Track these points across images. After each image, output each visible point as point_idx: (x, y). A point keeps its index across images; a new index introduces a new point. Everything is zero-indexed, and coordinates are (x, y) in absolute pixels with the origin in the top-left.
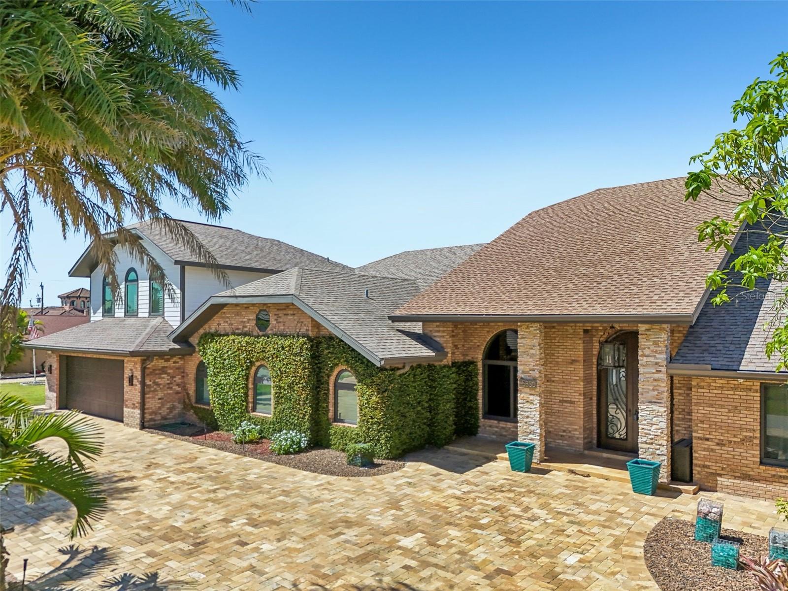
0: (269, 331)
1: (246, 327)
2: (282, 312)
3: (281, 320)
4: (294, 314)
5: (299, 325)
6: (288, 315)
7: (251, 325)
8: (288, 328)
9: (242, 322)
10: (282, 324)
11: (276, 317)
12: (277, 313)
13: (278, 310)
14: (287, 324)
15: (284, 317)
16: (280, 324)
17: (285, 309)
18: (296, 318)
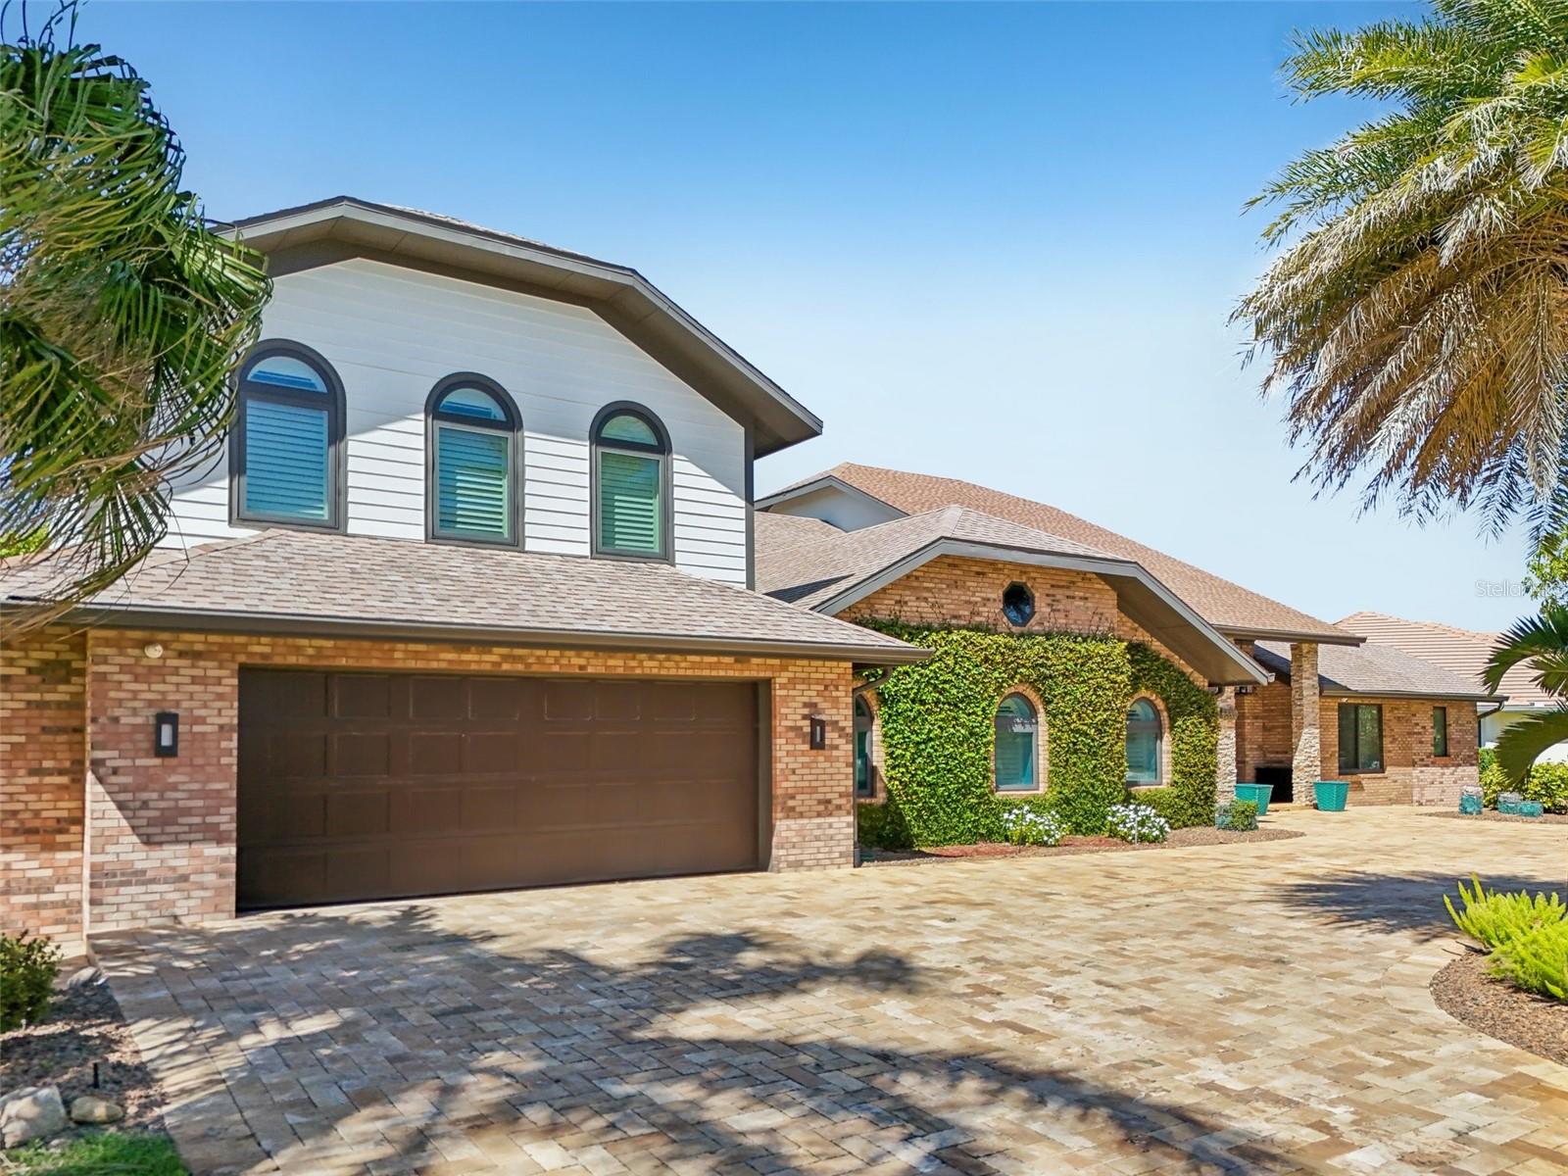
0: (1033, 625)
1: (979, 614)
2: (1060, 591)
3: (1060, 607)
4: (1086, 599)
5: (1096, 618)
6: (1073, 598)
7: (992, 608)
8: (1075, 623)
9: (968, 602)
10: (1063, 615)
11: (1049, 600)
12: (1051, 592)
13: (1052, 586)
14: (1073, 616)
15: (1065, 601)
16: (1057, 615)
17: (1068, 587)
18: (1089, 605)
